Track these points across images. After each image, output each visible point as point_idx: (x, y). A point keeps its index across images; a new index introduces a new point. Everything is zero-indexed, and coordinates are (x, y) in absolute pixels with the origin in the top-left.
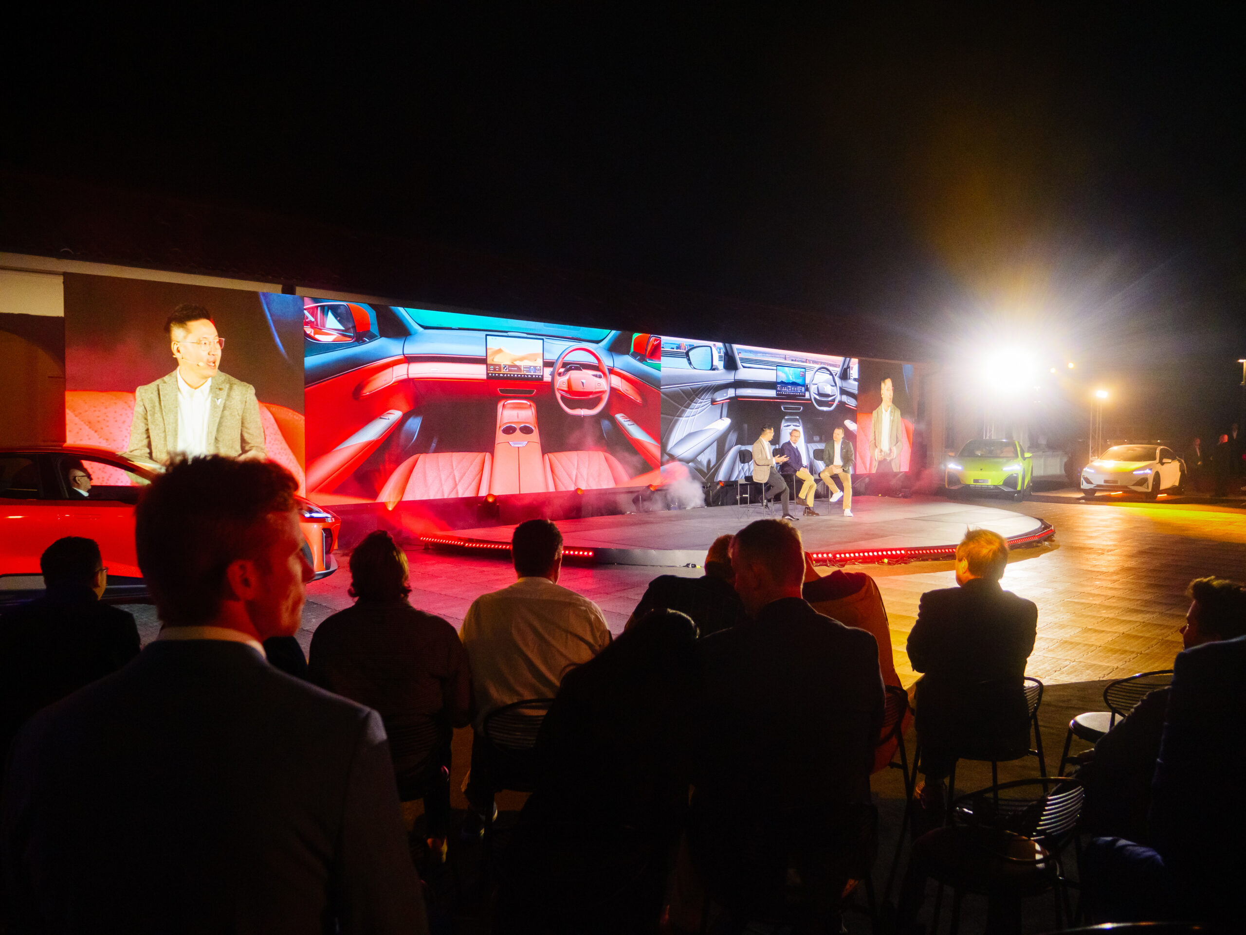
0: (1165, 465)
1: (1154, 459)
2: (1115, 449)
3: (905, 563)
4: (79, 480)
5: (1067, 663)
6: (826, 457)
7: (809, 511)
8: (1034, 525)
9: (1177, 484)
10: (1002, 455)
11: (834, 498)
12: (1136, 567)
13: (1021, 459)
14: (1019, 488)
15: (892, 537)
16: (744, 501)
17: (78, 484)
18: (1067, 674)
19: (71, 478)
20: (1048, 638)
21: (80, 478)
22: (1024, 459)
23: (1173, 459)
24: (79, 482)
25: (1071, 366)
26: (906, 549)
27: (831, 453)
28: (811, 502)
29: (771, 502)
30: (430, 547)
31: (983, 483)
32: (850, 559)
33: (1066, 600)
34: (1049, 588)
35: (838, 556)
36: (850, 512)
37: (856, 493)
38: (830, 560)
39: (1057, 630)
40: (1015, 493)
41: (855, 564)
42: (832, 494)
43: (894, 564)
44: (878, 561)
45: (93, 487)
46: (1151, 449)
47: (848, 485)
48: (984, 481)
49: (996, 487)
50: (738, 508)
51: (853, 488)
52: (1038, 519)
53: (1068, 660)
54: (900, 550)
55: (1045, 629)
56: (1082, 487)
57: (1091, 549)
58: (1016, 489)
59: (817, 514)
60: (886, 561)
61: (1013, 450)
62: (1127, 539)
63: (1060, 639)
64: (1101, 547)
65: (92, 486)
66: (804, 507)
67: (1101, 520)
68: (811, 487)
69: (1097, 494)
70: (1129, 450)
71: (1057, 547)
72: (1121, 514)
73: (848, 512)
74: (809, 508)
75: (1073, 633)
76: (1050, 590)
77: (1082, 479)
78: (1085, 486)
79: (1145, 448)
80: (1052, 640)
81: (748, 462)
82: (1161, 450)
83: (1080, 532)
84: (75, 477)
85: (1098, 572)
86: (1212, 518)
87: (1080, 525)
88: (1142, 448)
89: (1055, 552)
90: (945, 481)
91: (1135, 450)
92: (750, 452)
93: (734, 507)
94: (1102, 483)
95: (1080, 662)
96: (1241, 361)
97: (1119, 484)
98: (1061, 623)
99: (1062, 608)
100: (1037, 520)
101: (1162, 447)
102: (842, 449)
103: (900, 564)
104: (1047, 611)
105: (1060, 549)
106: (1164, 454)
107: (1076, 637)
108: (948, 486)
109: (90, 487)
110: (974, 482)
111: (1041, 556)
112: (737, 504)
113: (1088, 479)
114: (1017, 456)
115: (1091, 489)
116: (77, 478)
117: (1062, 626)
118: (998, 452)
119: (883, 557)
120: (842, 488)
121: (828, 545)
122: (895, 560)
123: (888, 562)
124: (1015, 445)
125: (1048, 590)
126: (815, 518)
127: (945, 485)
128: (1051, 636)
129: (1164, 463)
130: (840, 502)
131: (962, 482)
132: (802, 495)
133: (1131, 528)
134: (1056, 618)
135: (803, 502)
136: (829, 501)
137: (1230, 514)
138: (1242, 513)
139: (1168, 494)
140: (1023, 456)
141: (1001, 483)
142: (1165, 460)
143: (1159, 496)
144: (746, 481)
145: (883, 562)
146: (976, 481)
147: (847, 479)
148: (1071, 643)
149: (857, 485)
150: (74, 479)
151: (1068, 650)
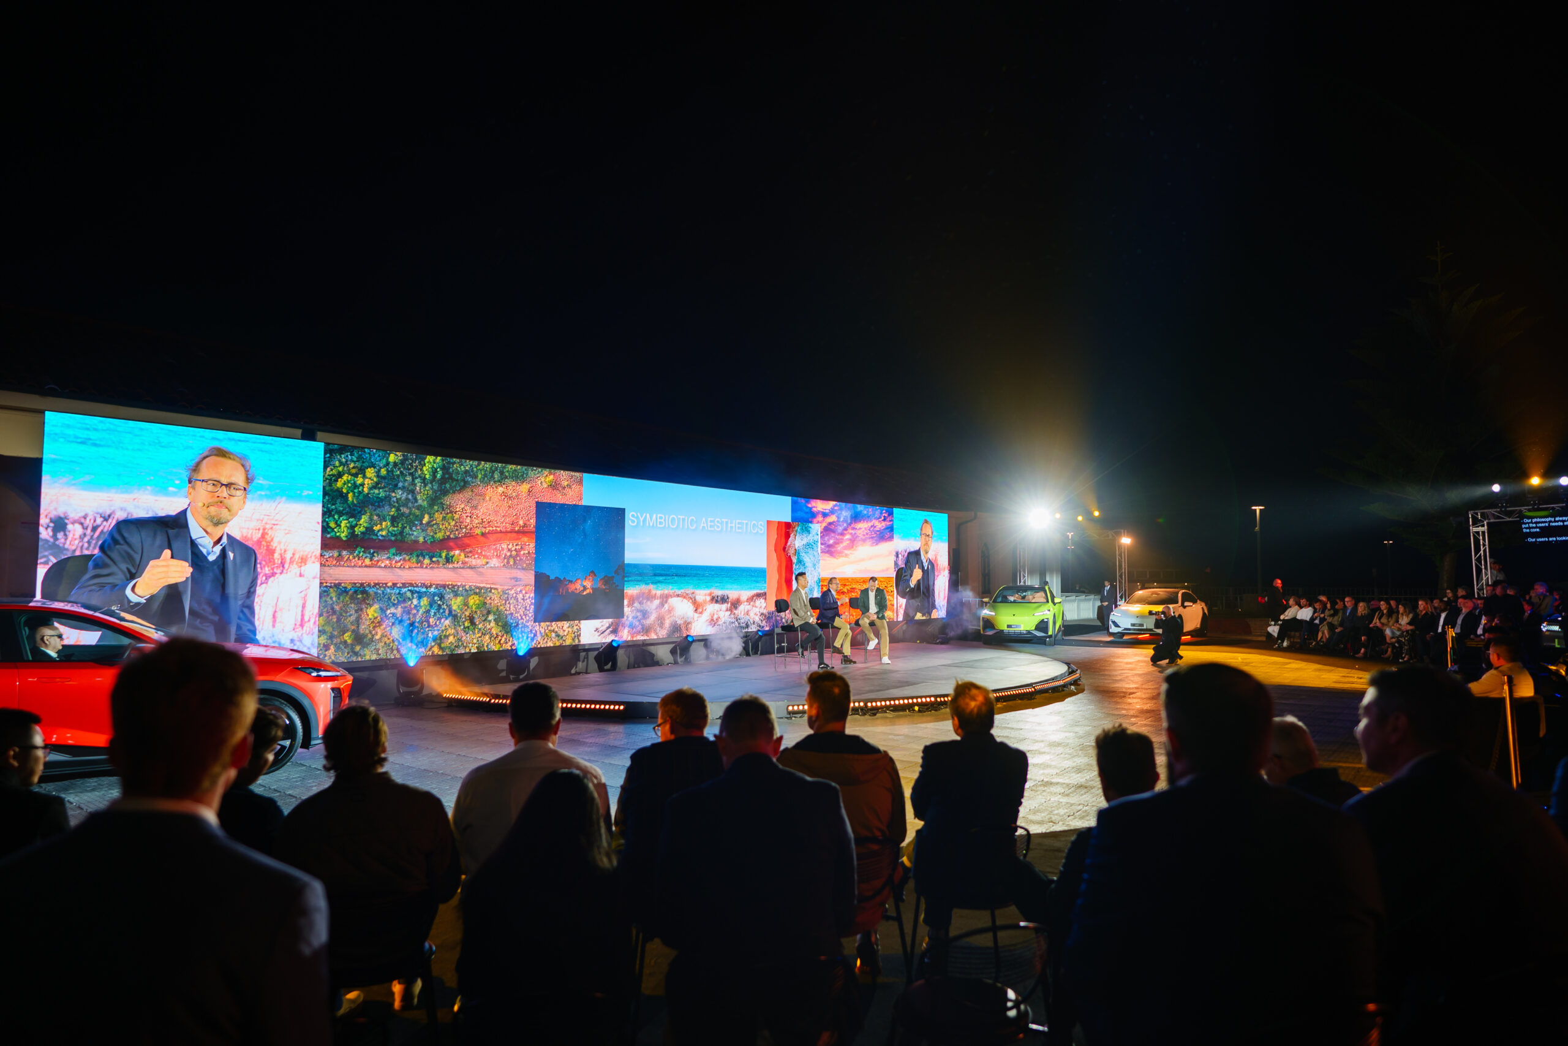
0: (1187, 608)
1: (1177, 603)
2: (1140, 593)
3: (936, 710)
4: (47, 640)
5: (1080, 807)
6: (861, 604)
7: (847, 660)
8: (1059, 669)
9: (1199, 626)
10: (1033, 601)
11: (872, 645)
12: (1155, 709)
13: (1052, 604)
14: (1050, 633)
15: (924, 684)
16: (781, 650)
17: (46, 644)
18: (1079, 819)
19: (38, 638)
20: (1064, 783)
21: (48, 637)
22: (1054, 604)
23: (1195, 602)
24: (47, 642)
25: (1096, 514)
26: (936, 696)
27: (866, 600)
28: (847, 650)
29: (807, 650)
30: (454, 704)
31: (1016, 628)
32: (882, 707)
33: (1085, 744)
34: (1070, 732)
35: (869, 704)
36: (888, 659)
37: (893, 640)
38: (862, 709)
39: (1074, 774)
40: (1047, 637)
41: (886, 712)
42: (869, 641)
43: (925, 712)
44: (909, 709)
45: (65, 647)
46: (1174, 593)
47: (885, 632)
48: (1017, 626)
49: (1029, 632)
50: (776, 657)
51: (890, 635)
52: (1066, 663)
53: (1081, 804)
54: (930, 697)
55: (1063, 774)
56: (1111, 631)
57: (1114, 692)
58: (1047, 634)
59: (855, 662)
60: (916, 708)
61: (1044, 595)
62: (1149, 681)
63: (1076, 783)
64: (1124, 690)
65: (63, 646)
66: (841, 655)
67: (1127, 663)
68: (846, 635)
69: (1125, 638)
70: (1152, 594)
71: (1082, 691)
72: (1146, 657)
73: (886, 660)
74: (846, 657)
75: (1088, 777)
76: (1071, 734)
77: (1110, 623)
78: (1113, 629)
79: (1168, 592)
80: (1068, 785)
81: (785, 611)
82: (1183, 594)
83: (1106, 675)
84: (44, 636)
85: (1118, 715)
86: (1231, 659)
87: (1107, 668)
88: (1165, 592)
89: (1080, 695)
90: (980, 626)
91: (1159, 594)
92: (785, 600)
93: (772, 656)
94: (1129, 627)
95: (1093, 806)
96: (1253, 508)
97: (1145, 627)
98: (1078, 767)
99: (1080, 752)
100: (1064, 664)
101: (1184, 591)
102: (876, 596)
103: (930, 711)
104: (1066, 756)
105: (1085, 692)
106: (1186, 597)
107: (1091, 781)
108: (983, 631)
109: (61, 648)
110: (1008, 627)
111: (1066, 700)
112: (773, 653)
113: (1116, 623)
114: (1048, 602)
115: (1119, 633)
116: (45, 638)
117: (1079, 770)
118: (1031, 597)
119: (914, 705)
120: (877, 635)
121: (861, 694)
122: (926, 707)
123: (919, 709)
124: (1046, 591)
125: (1068, 734)
126: (852, 665)
127: (980, 630)
128: (1067, 781)
129: (1186, 606)
130: (878, 649)
131: (996, 628)
132: (837, 644)
133: (1153, 671)
134: (1074, 762)
135: (839, 651)
136: (866, 649)
137: (1248, 655)
138: (1258, 654)
139: (1192, 637)
140: (1053, 601)
141: (1034, 628)
142: (1186, 604)
143: (1183, 638)
144: (782, 630)
145: (914, 710)
146: (1009, 626)
147: (884, 628)
148: (1086, 787)
149: (895, 631)
150: (42, 639)
151: (1082, 795)
